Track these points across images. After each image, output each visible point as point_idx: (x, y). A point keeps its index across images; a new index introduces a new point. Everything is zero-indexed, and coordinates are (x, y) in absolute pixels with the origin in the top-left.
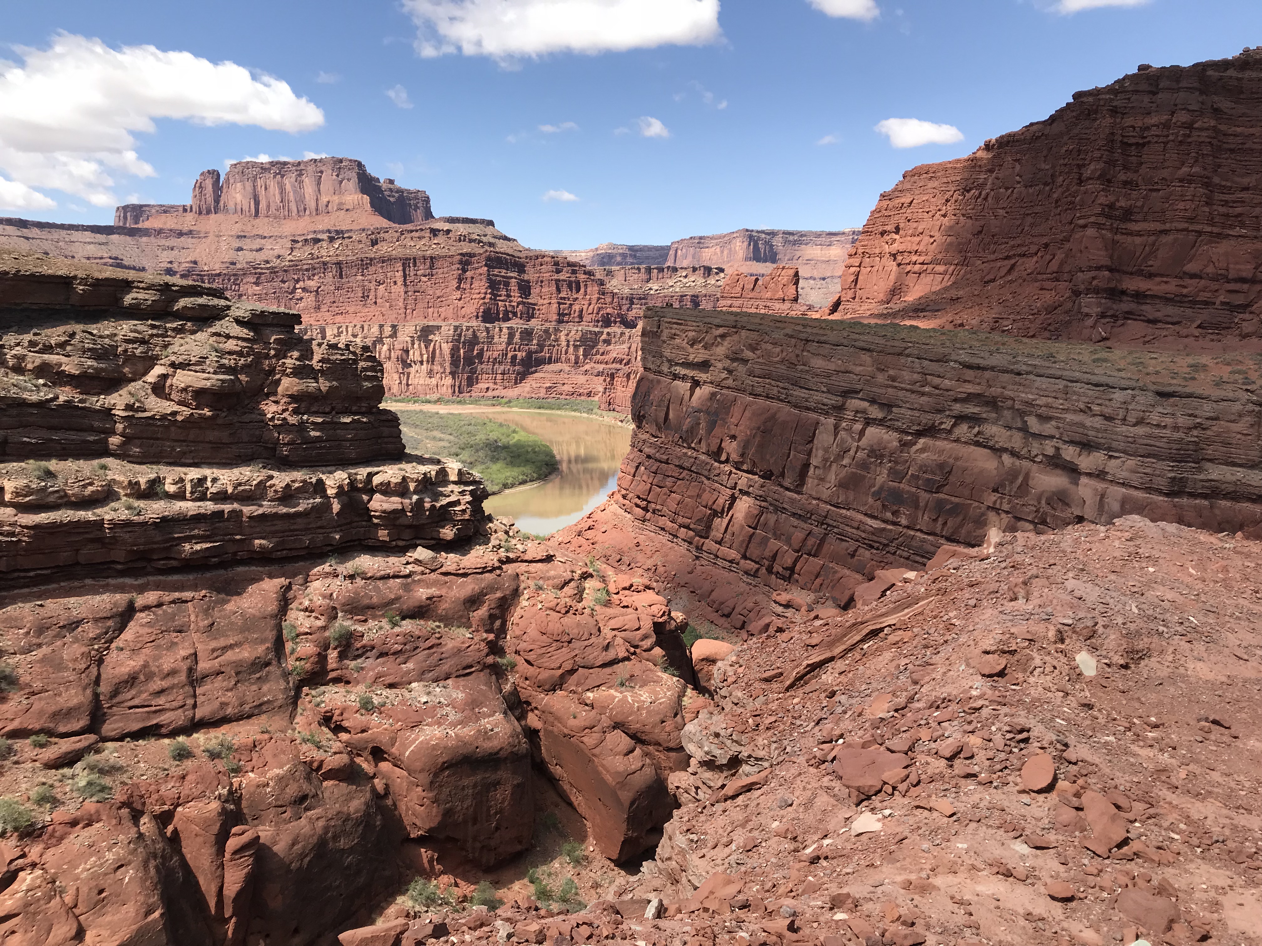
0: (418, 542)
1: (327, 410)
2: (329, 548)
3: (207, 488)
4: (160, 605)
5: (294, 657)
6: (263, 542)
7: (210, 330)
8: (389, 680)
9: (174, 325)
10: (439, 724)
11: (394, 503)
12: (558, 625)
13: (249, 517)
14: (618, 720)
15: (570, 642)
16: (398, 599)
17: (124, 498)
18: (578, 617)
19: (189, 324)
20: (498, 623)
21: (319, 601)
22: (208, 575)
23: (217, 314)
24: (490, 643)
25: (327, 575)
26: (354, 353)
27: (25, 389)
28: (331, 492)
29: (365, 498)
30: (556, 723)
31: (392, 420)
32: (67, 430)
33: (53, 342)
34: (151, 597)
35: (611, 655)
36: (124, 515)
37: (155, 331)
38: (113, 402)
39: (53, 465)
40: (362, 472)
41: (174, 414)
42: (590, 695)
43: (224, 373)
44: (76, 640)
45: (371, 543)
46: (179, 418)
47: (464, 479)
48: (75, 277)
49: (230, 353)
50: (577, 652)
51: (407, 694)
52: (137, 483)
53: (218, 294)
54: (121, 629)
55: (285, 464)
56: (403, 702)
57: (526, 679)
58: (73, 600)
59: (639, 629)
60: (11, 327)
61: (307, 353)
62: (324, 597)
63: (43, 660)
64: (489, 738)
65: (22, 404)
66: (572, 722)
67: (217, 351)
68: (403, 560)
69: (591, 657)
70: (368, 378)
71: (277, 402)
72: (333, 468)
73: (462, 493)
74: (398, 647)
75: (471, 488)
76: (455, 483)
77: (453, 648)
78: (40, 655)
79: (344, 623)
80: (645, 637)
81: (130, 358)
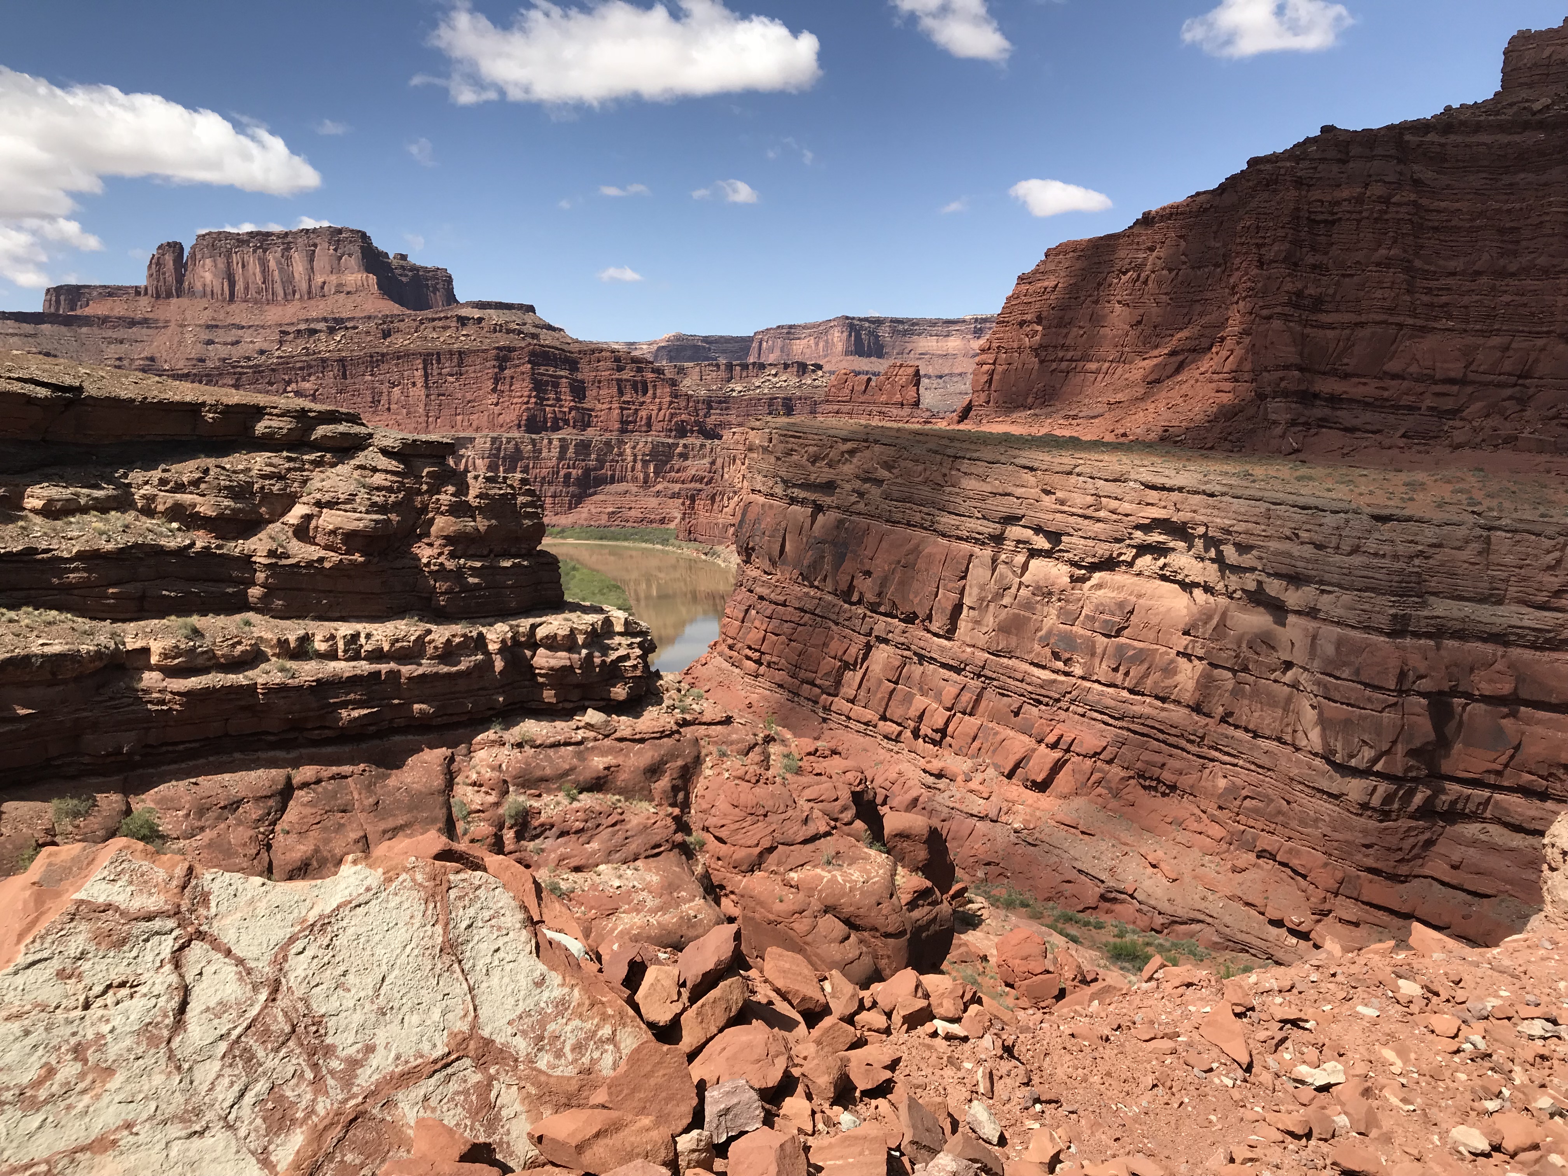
0: (586, 703)
1: (485, 552)
2: (491, 712)
3: (361, 646)
4: (318, 782)
5: (467, 838)
6: (424, 706)
7: (352, 462)
8: (574, 862)
9: (313, 457)
10: (638, 911)
11: (561, 659)
12: (750, 796)
13: (409, 679)
14: (828, 903)
15: (765, 816)
16: (572, 769)
17: (274, 659)
18: (771, 787)
19: (328, 455)
20: (681, 796)
21: (488, 774)
22: (364, 746)
23: (357, 444)
24: (677, 819)
25: (493, 743)
26: (511, 486)
27: (161, 535)
28: (492, 647)
29: (528, 653)
30: (758, 908)
31: (551, 563)
32: (205, 581)
33: (185, 480)
34: (307, 772)
35: (811, 830)
36: (277, 678)
37: (292, 465)
38: (253, 547)
39: (195, 620)
40: (525, 624)
41: (321, 560)
42: (792, 875)
43: (376, 512)
44: (240, 823)
45: (534, 705)
46: (327, 565)
47: (630, 630)
48: (203, 404)
49: (379, 489)
50: (774, 826)
51: (595, 877)
52: (287, 641)
53: (354, 419)
54: (283, 809)
55: (442, 617)
56: (594, 887)
57: (719, 859)
58: (227, 776)
59: (836, 799)
60: (133, 462)
61: (462, 488)
62: (493, 769)
63: (210, 845)
64: (693, 926)
65: (159, 551)
66: (778, 907)
67: (364, 486)
68: (573, 724)
69: (791, 832)
70: (529, 515)
71: (431, 545)
72: (492, 620)
73: (630, 646)
74: (579, 825)
75: (639, 640)
76: (621, 634)
77: (638, 824)
78: (206, 840)
79: (517, 799)
80: (844, 809)
81: (267, 497)
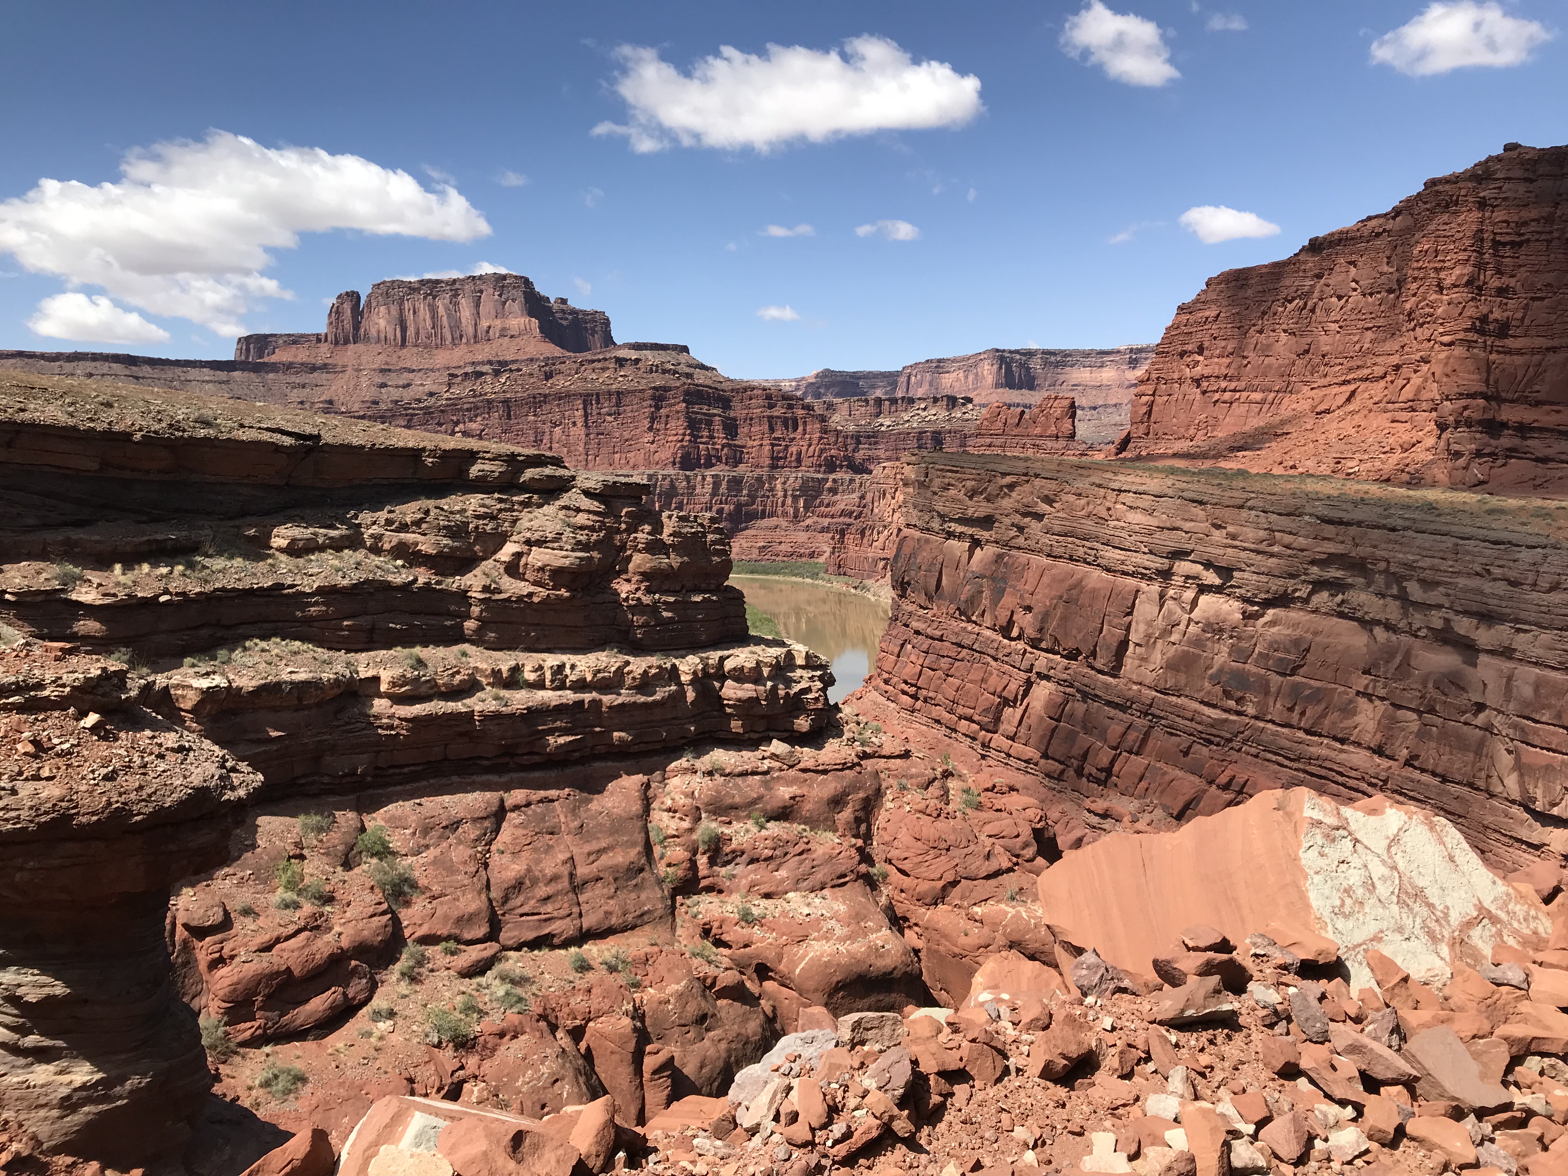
0: (771, 734)
1: (678, 588)
2: (683, 741)
3: (567, 676)
4: (528, 805)
5: (664, 862)
6: (623, 734)
7: (558, 503)
8: (765, 889)
9: (521, 498)
10: (828, 939)
11: (747, 691)
12: (932, 830)
13: (610, 708)
14: (1013, 938)
15: (948, 850)
16: (760, 798)
17: (488, 688)
18: (952, 822)
19: (536, 497)
20: (863, 827)
21: (682, 800)
22: (568, 771)
23: (560, 486)
24: (860, 850)
25: (685, 771)
26: (702, 525)
27: (388, 571)
28: (685, 678)
29: (717, 685)
30: (943, 941)
31: (737, 597)
32: (426, 614)
33: (408, 520)
34: (517, 796)
35: (993, 866)
36: (492, 706)
37: (503, 506)
38: (469, 583)
39: (418, 650)
40: (714, 656)
41: (530, 595)
42: (976, 909)
43: (581, 550)
44: (460, 842)
45: (722, 735)
46: (536, 600)
47: (811, 663)
48: (424, 449)
49: (582, 528)
50: (957, 861)
51: (784, 904)
52: (500, 671)
53: (557, 462)
54: (497, 830)
55: (638, 649)
56: (784, 913)
57: (902, 891)
58: (447, 798)
59: (1018, 836)
60: (361, 504)
61: (658, 527)
62: (686, 796)
63: (435, 862)
64: (882, 956)
65: (386, 587)
66: (963, 940)
67: (569, 525)
68: (759, 754)
69: (973, 867)
70: (718, 553)
71: (628, 581)
72: (684, 652)
73: (811, 678)
74: (768, 853)
75: (819, 673)
76: (802, 667)
77: (824, 854)
78: (431, 857)
79: (710, 825)
80: (1026, 845)
81: (481, 535)
